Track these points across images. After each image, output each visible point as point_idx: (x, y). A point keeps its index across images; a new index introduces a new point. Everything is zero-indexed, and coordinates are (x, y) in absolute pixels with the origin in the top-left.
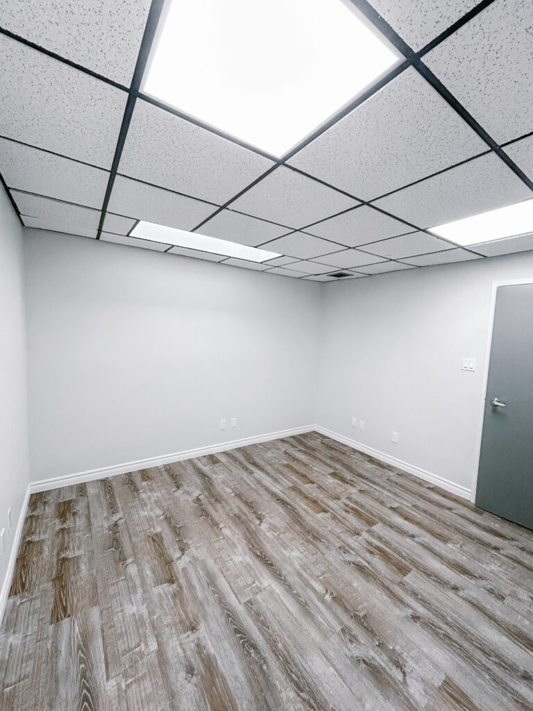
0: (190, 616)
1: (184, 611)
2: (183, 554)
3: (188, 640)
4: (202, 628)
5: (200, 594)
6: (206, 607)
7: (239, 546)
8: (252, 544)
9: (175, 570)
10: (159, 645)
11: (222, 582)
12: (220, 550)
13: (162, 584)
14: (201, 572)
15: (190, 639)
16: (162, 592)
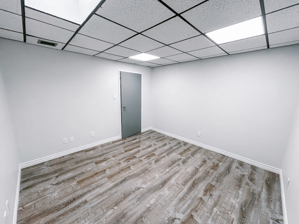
0: (199, 201)
1: (199, 204)
2: (176, 218)
3: (205, 199)
4: (200, 195)
5: (189, 202)
6: (193, 197)
7: (160, 193)
8: (157, 189)
9: (186, 217)
10: (214, 208)
11: (181, 195)
12: (165, 201)
13: (196, 220)
14: (181, 205)
15: (205, 198)
16: (198, 218)
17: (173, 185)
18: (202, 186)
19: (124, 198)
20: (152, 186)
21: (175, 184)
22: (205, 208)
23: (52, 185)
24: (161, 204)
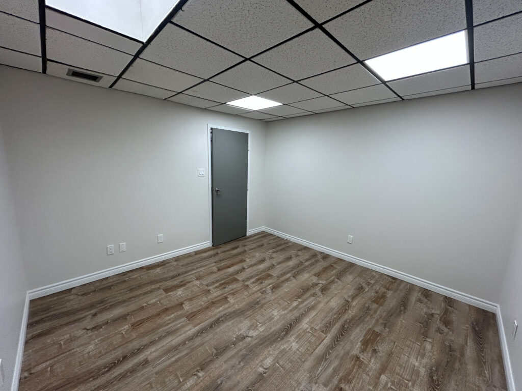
0: (353, 363)
1: (353, 368)
3: (365, 358)
4: (355, 352)
5: (336, 363)
6: (342, 355)
7: (282, 347)
8: (277, 339)
10: (380, 375)
11: (320, 350)
12: (291, 362)
15: (364, 357)
17: (305, 331)
18: (357, 335)
19: (216, 355)
20: (267, 334)
21: (308, 330)
22: (364, 376)
23: (84, 331)
24: (284, 368)
